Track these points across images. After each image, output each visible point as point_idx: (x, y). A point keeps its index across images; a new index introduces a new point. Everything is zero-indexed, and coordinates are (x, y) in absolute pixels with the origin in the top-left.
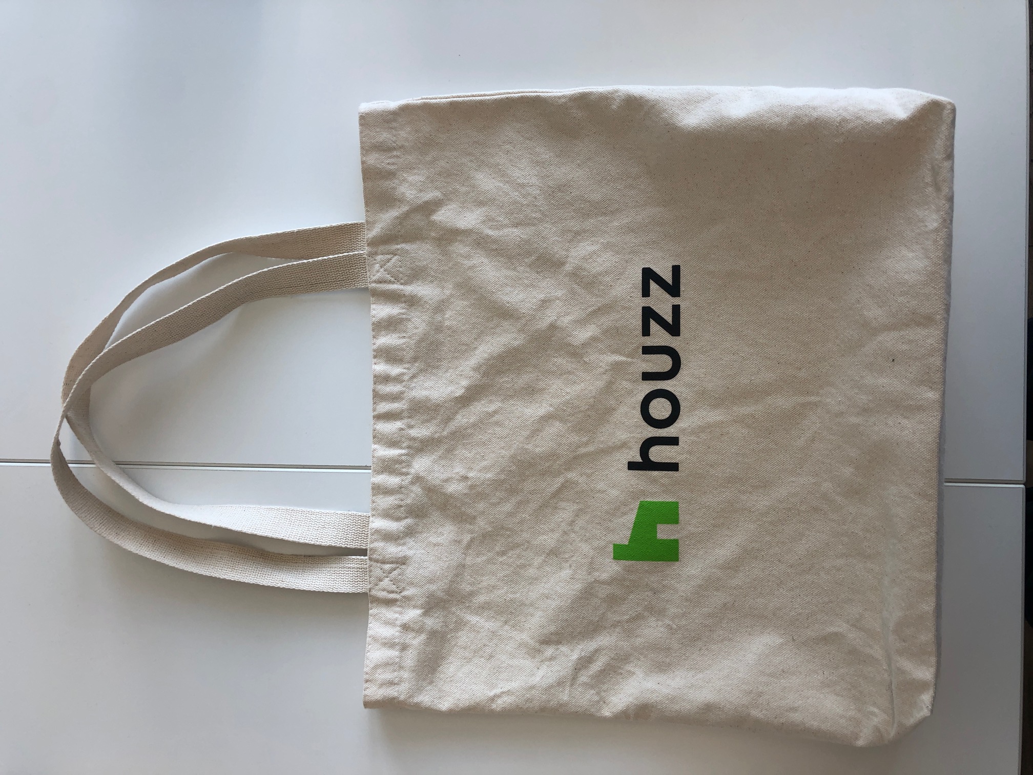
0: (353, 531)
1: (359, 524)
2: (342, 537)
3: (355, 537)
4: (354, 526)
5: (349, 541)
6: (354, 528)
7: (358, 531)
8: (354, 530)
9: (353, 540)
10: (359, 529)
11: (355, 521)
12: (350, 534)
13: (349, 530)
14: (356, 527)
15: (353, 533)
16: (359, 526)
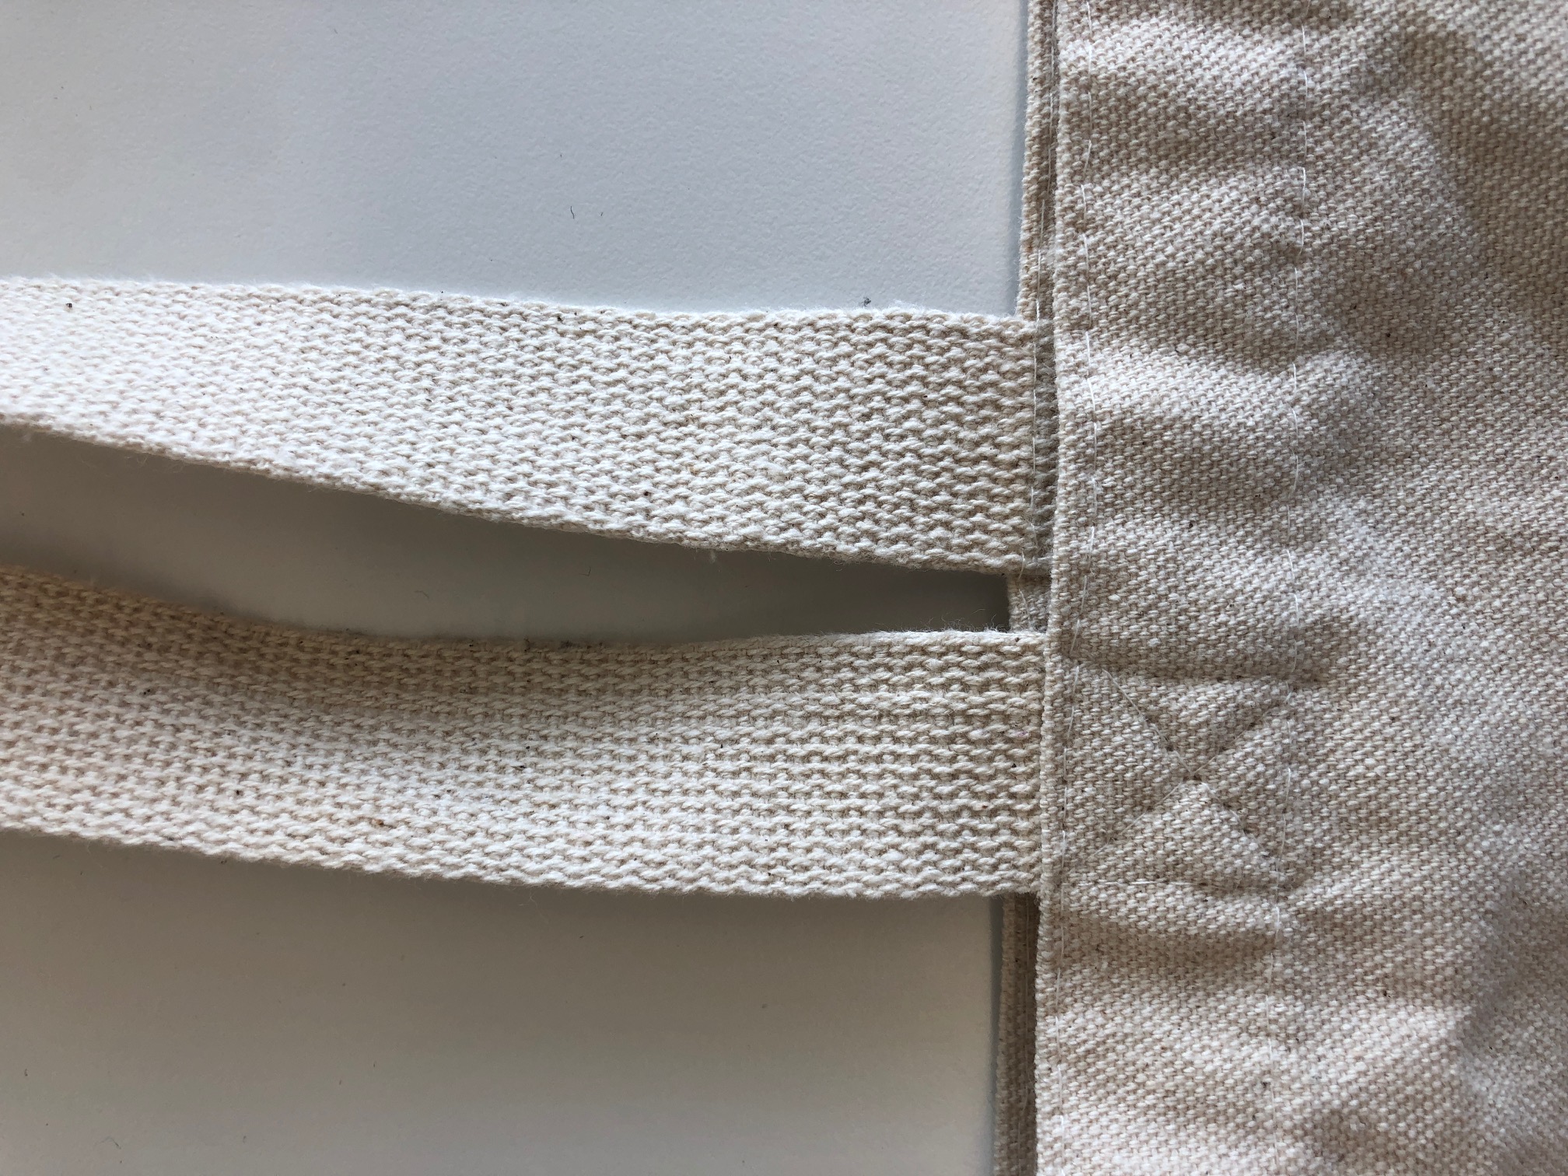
0: (911, 442)
1: (951, 390)
2: (834, 487)
3: (925, 484)
4: (915, 405)
5: (883, 514)
6: (912, 423)
7: (948, 445)
8: (916, 432)
9: (913, 508)
10: (951, 426)
11: (917, 369)
12: (891, 464)
13: (875, 439)
14: (930, 414)
15: (909, 458)
16: (952, 408)
